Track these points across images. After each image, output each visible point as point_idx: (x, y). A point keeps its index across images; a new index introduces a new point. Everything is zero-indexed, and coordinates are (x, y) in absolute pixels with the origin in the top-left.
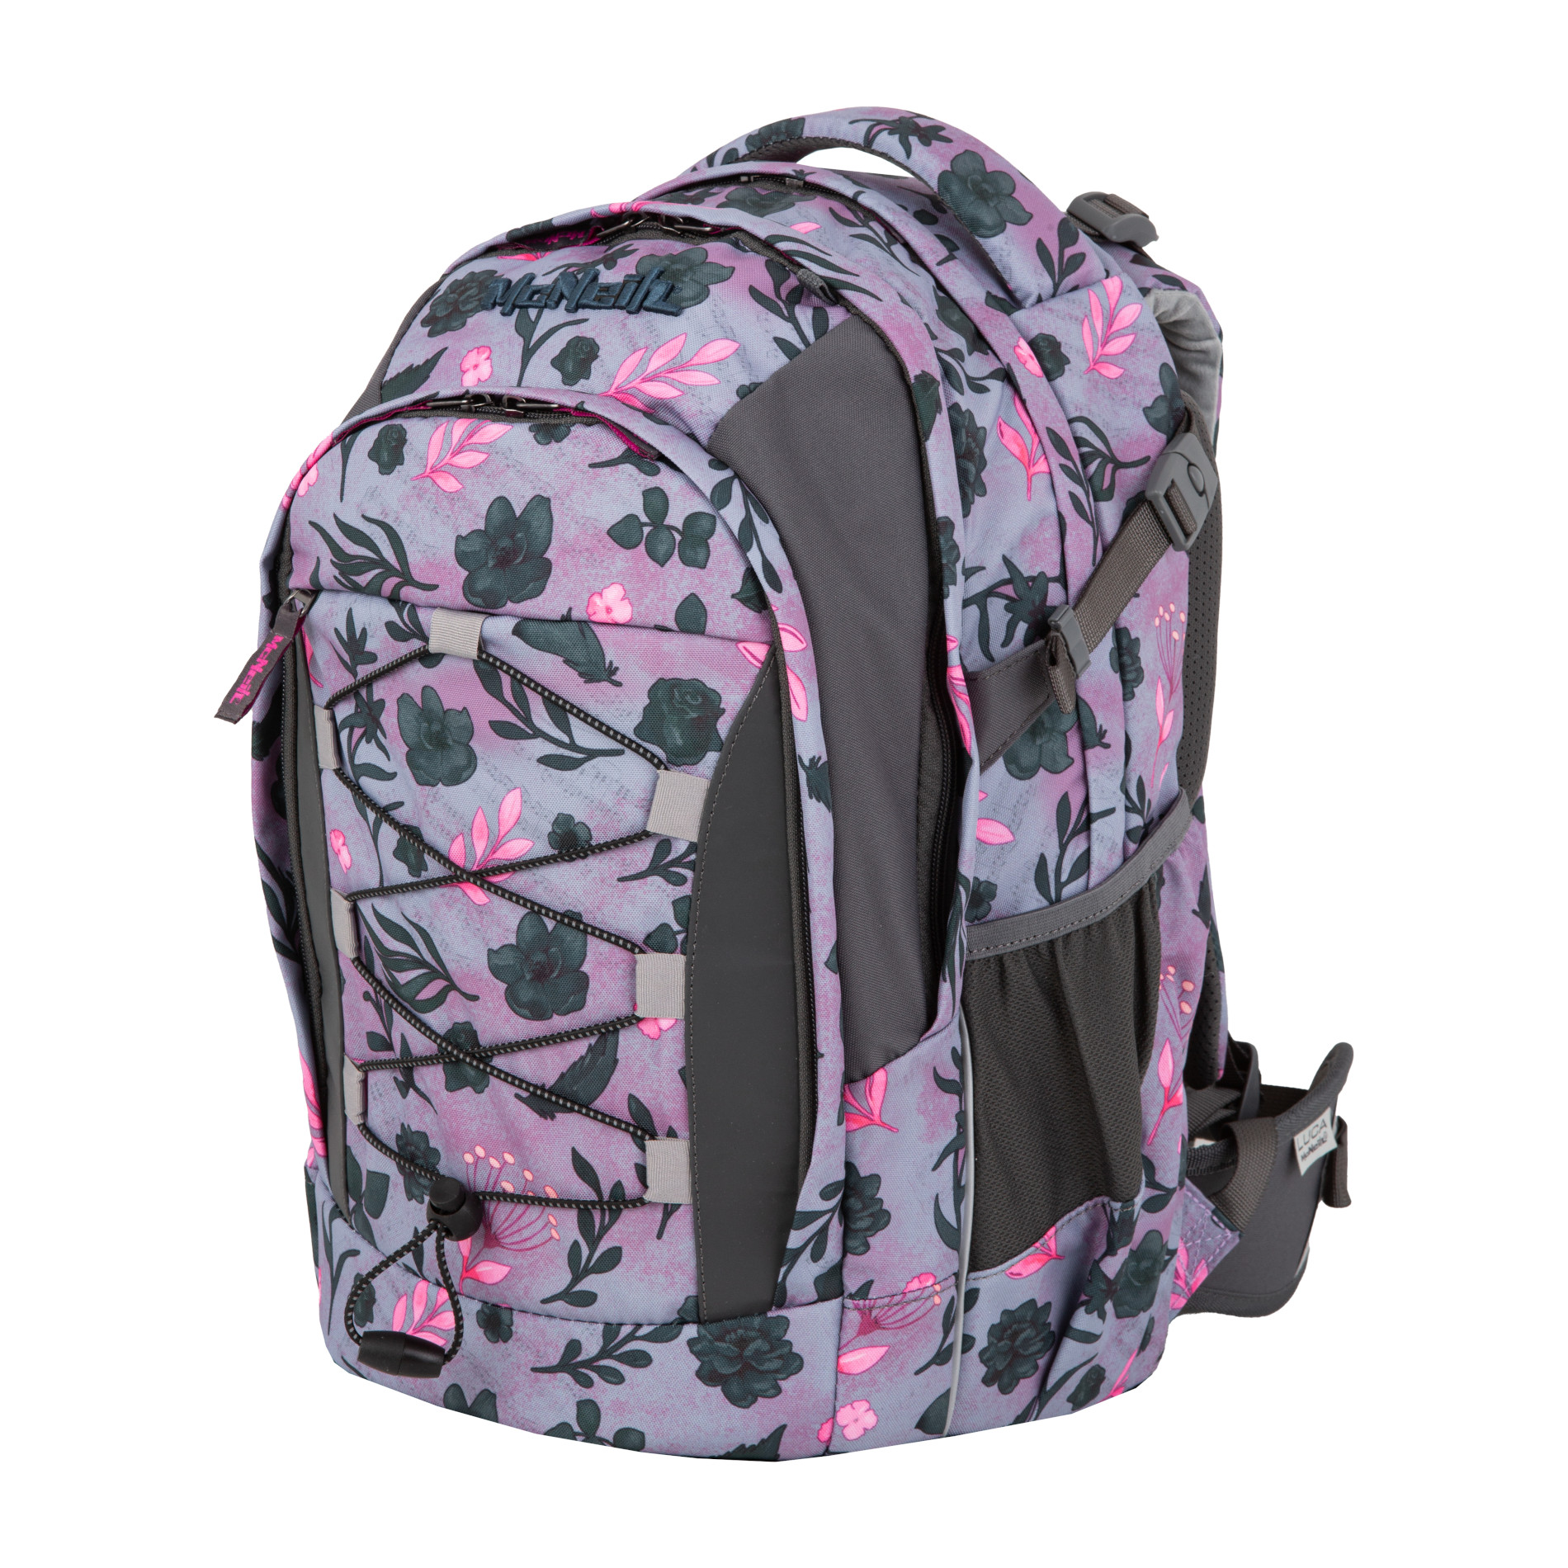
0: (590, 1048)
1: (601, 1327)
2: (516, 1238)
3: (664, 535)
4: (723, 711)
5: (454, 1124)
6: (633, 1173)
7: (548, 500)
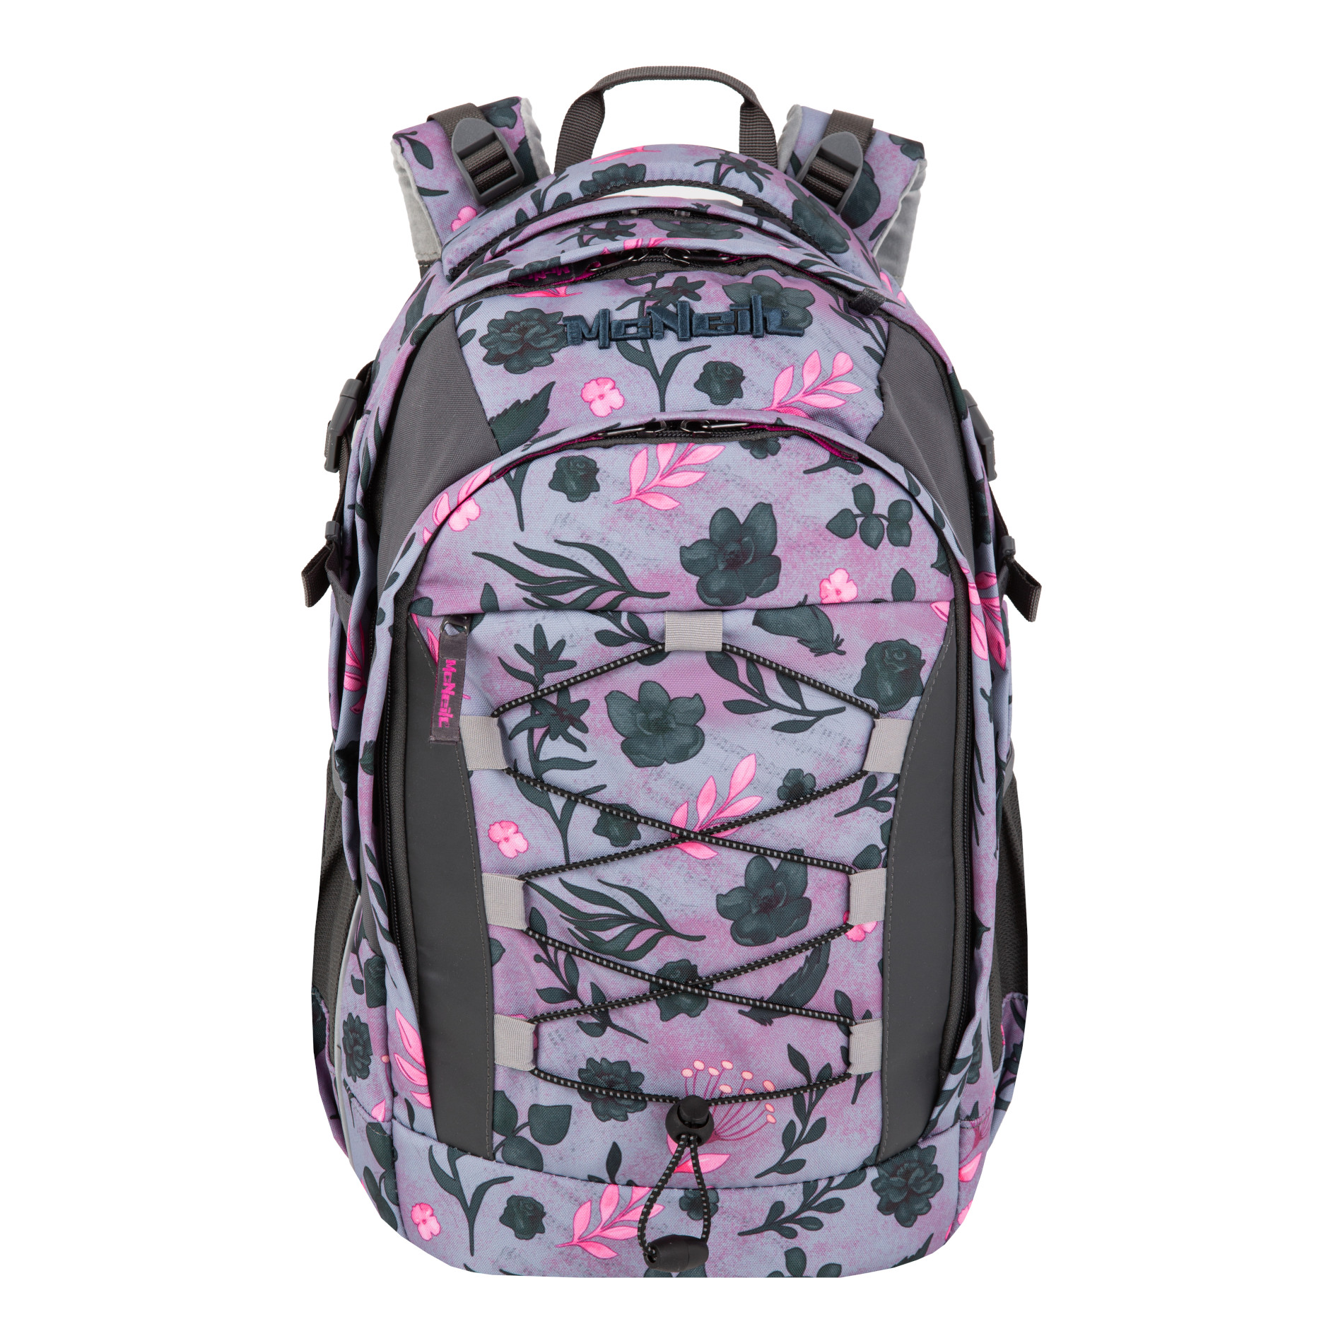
0: (807, 959)
1: (801, 1187)
2: (735, 1129)
3: (874, 523)
4: (924, 662)
5: (672, 1048)
6: (839, 1055)
7: (770, 506)
